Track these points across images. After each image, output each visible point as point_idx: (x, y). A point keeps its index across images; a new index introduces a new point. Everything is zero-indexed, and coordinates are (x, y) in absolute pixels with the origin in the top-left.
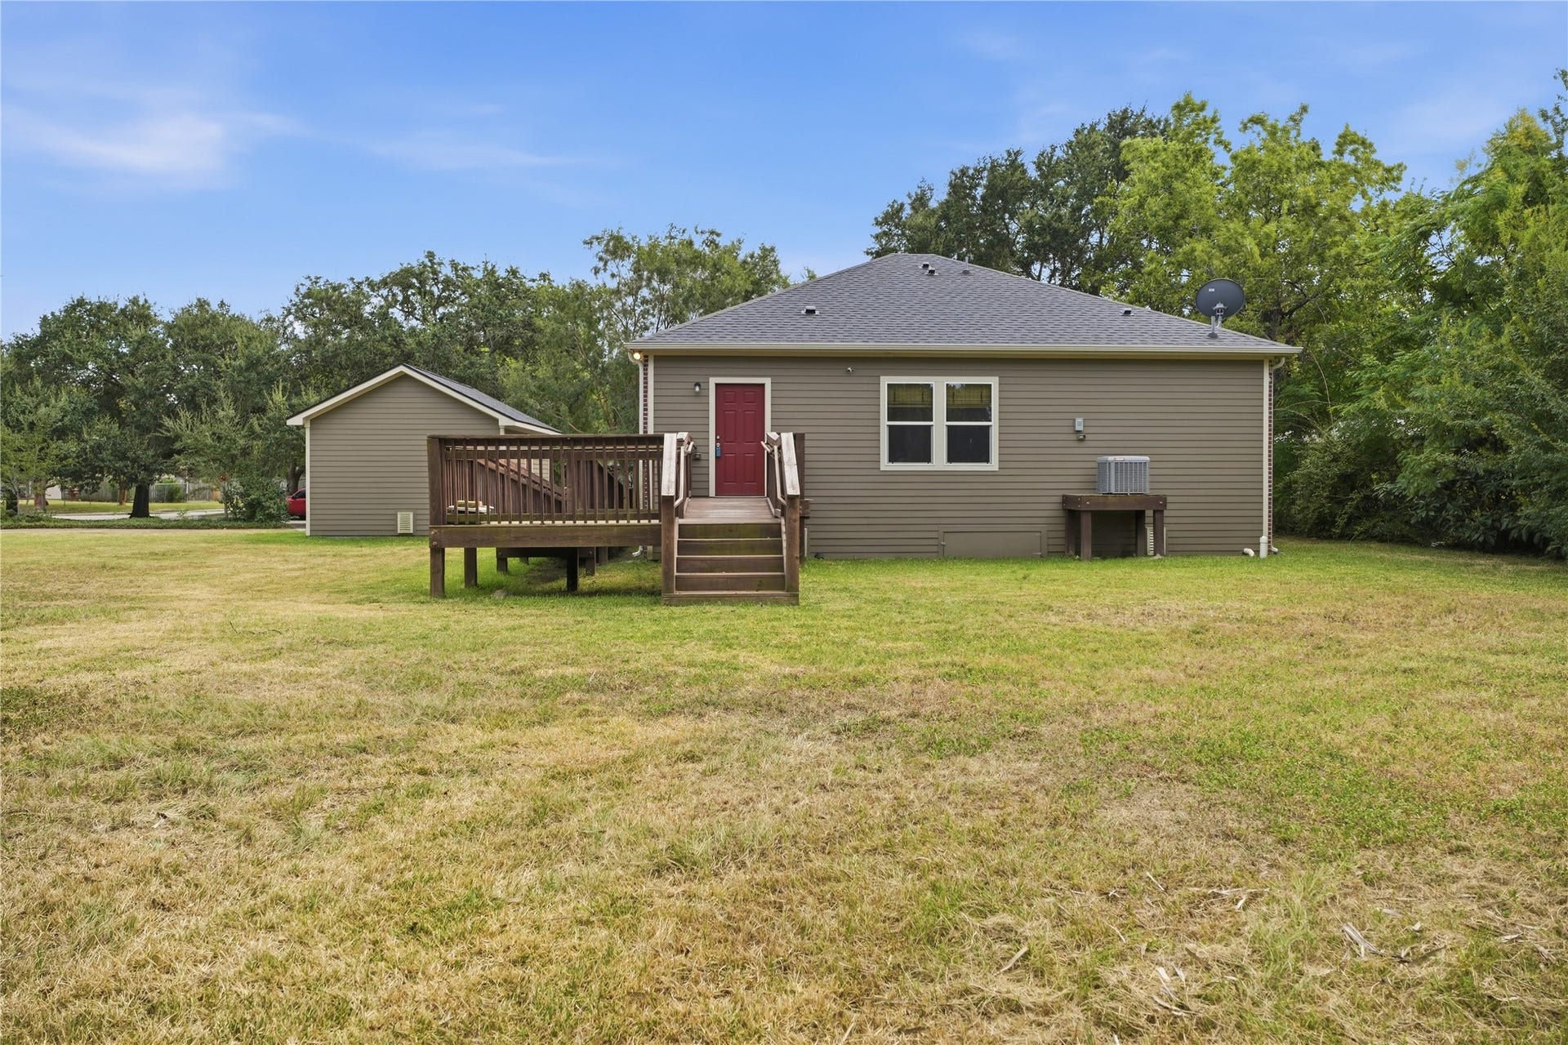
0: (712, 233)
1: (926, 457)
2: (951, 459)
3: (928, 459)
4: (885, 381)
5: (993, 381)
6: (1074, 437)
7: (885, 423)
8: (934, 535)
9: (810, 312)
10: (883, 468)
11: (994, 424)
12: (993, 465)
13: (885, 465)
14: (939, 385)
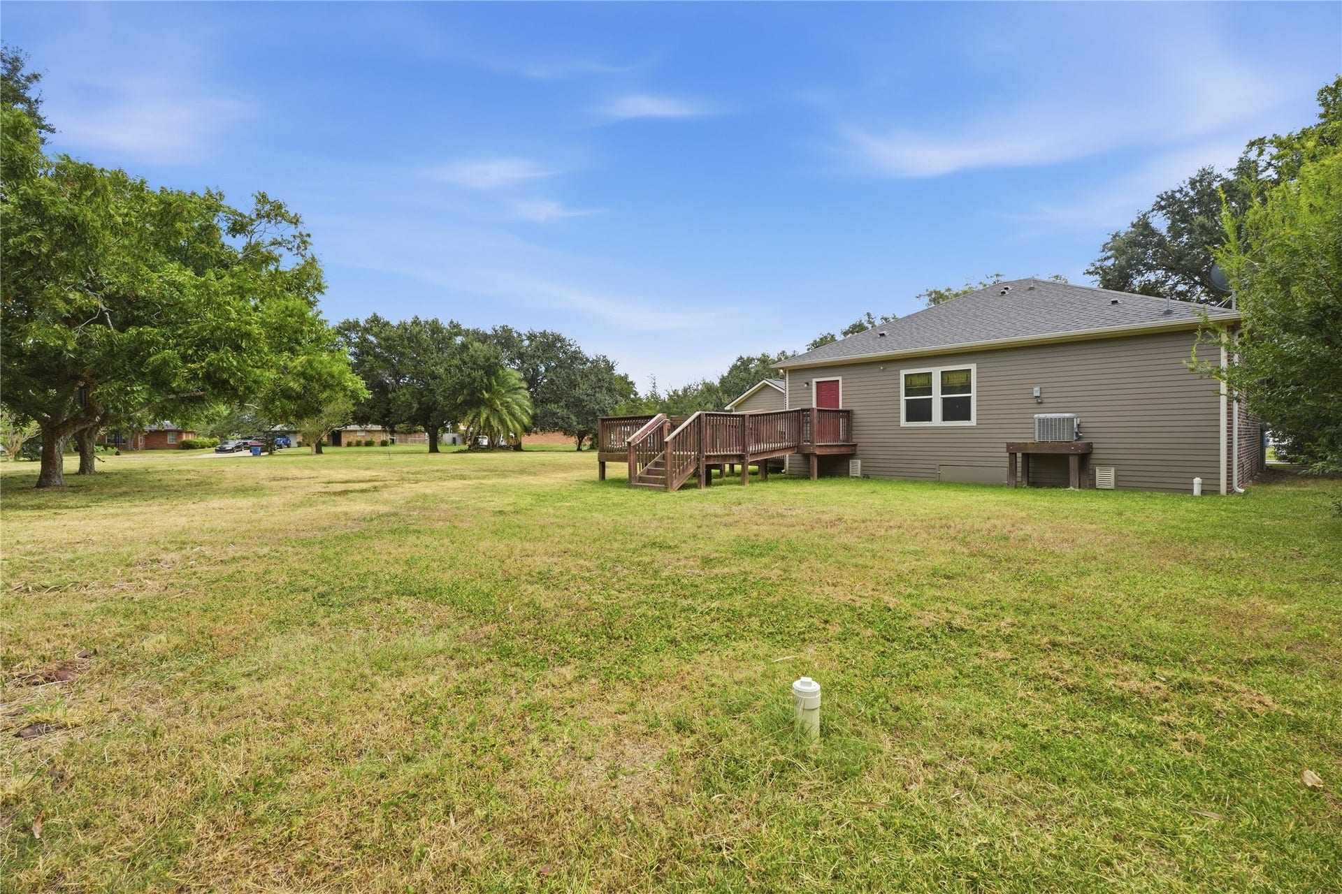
0: (997, 275)
1: (928, 418)
2: (944, 419)
3: (930, 419)
4: (903, 373)
5: (973, 367)
6: (1035, 401)
7: (903, 398)
8: (934, 467)
9: (882, 335)
10: (902, 425)
11: (973, 395)
12: (973, 422)
13: (903, 422)
14: (936, 372)
